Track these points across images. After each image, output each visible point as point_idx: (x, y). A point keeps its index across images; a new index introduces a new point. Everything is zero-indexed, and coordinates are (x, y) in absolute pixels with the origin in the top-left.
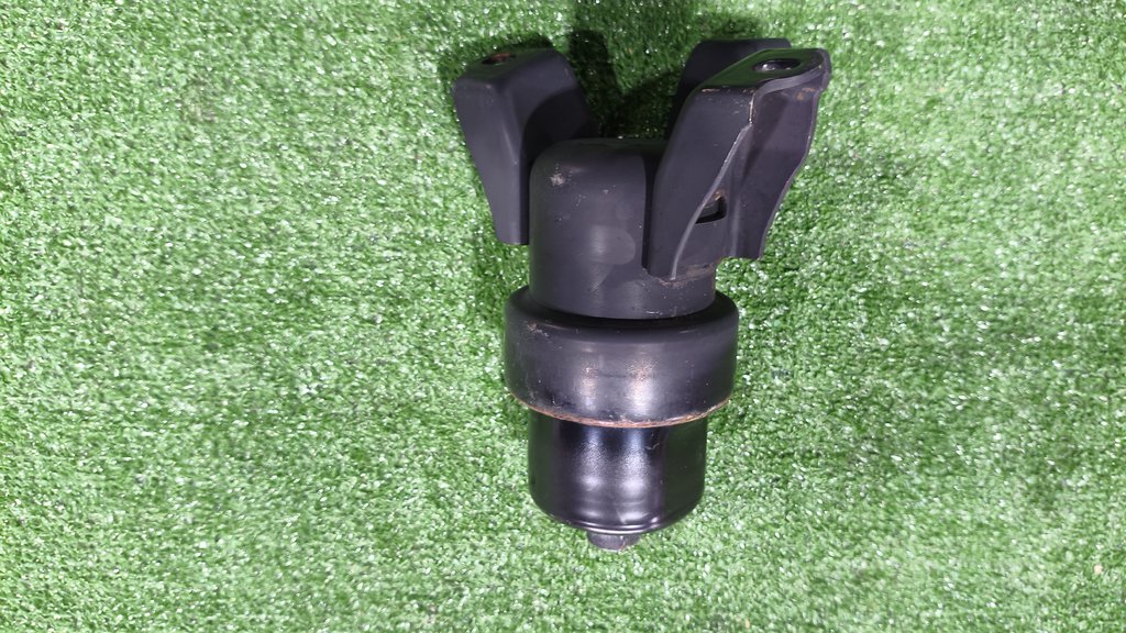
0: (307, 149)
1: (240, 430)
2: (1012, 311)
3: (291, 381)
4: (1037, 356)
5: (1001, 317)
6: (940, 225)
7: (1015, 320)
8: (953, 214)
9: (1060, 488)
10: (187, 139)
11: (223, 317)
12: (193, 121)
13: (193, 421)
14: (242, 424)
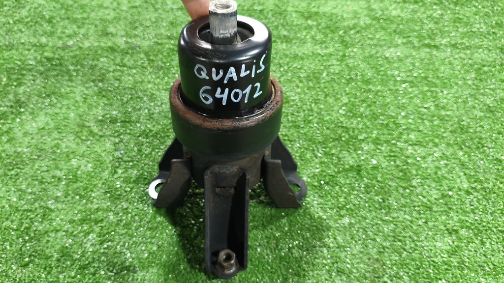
0: (325, 247)
1: (344, 137)
2: (13, 172)
3: (325, 154)
4: (7, 155)
5: (19, 170)
6: (36, 209)
7: (12, 169)
8: (29, 214)
9: (11, 107)
10: (380, 252)
11: (355, 177)
12: (377, 260)
13: (363, 140)
14: (343, 139)
